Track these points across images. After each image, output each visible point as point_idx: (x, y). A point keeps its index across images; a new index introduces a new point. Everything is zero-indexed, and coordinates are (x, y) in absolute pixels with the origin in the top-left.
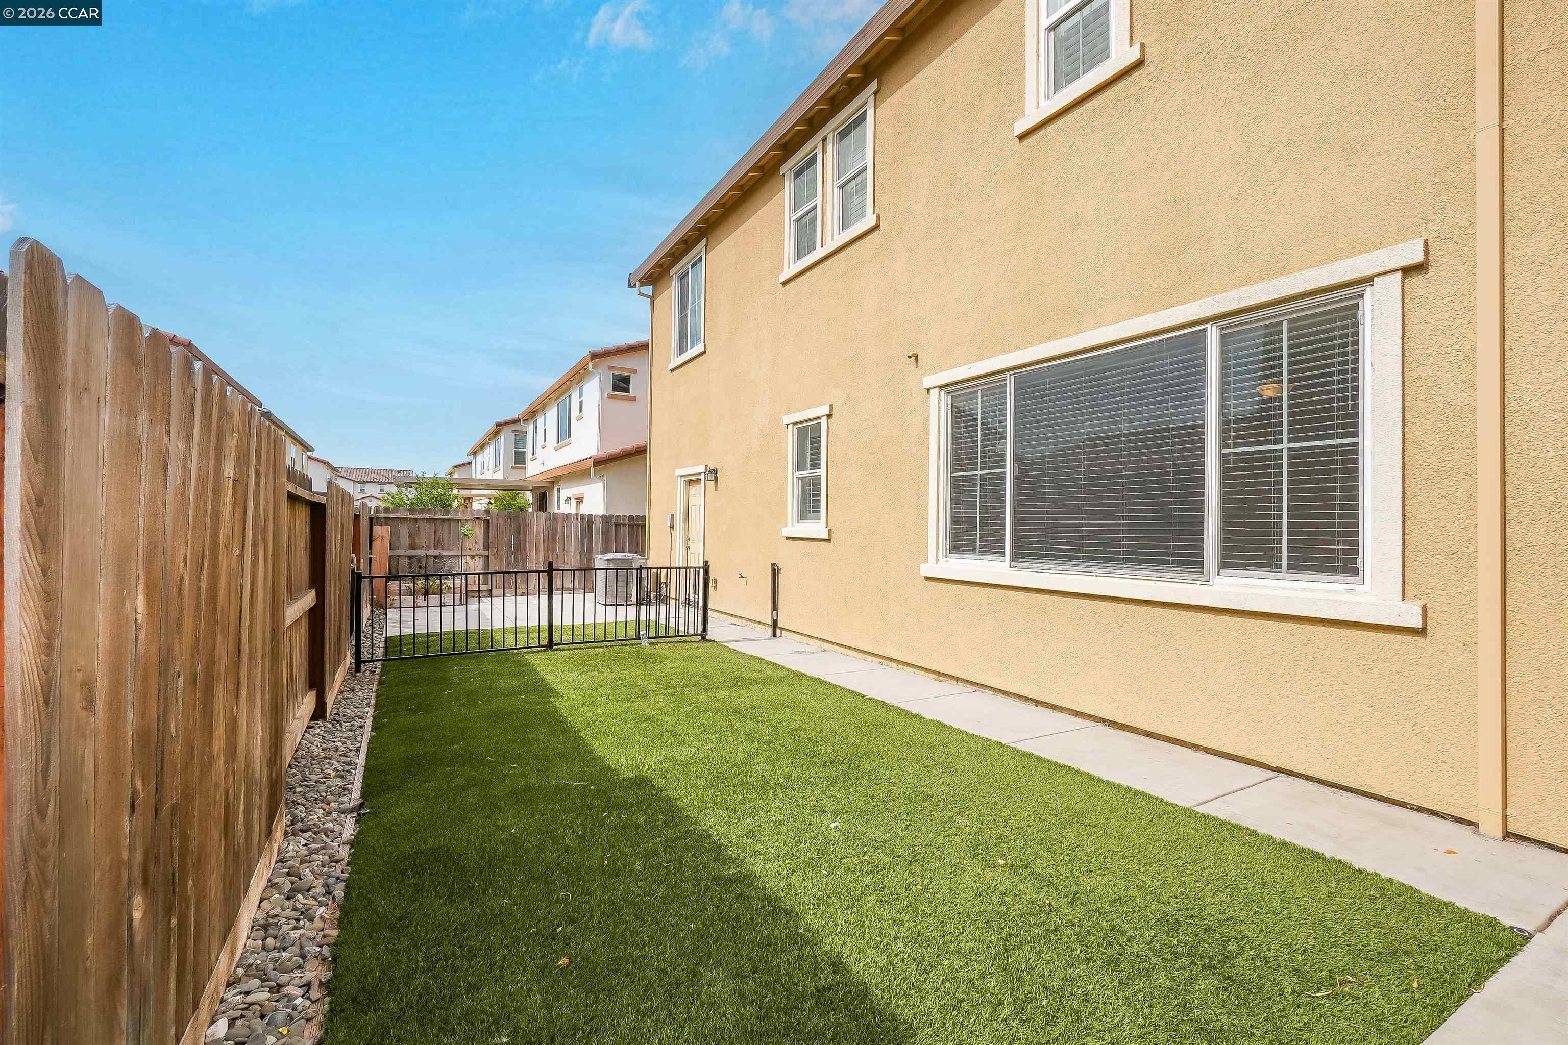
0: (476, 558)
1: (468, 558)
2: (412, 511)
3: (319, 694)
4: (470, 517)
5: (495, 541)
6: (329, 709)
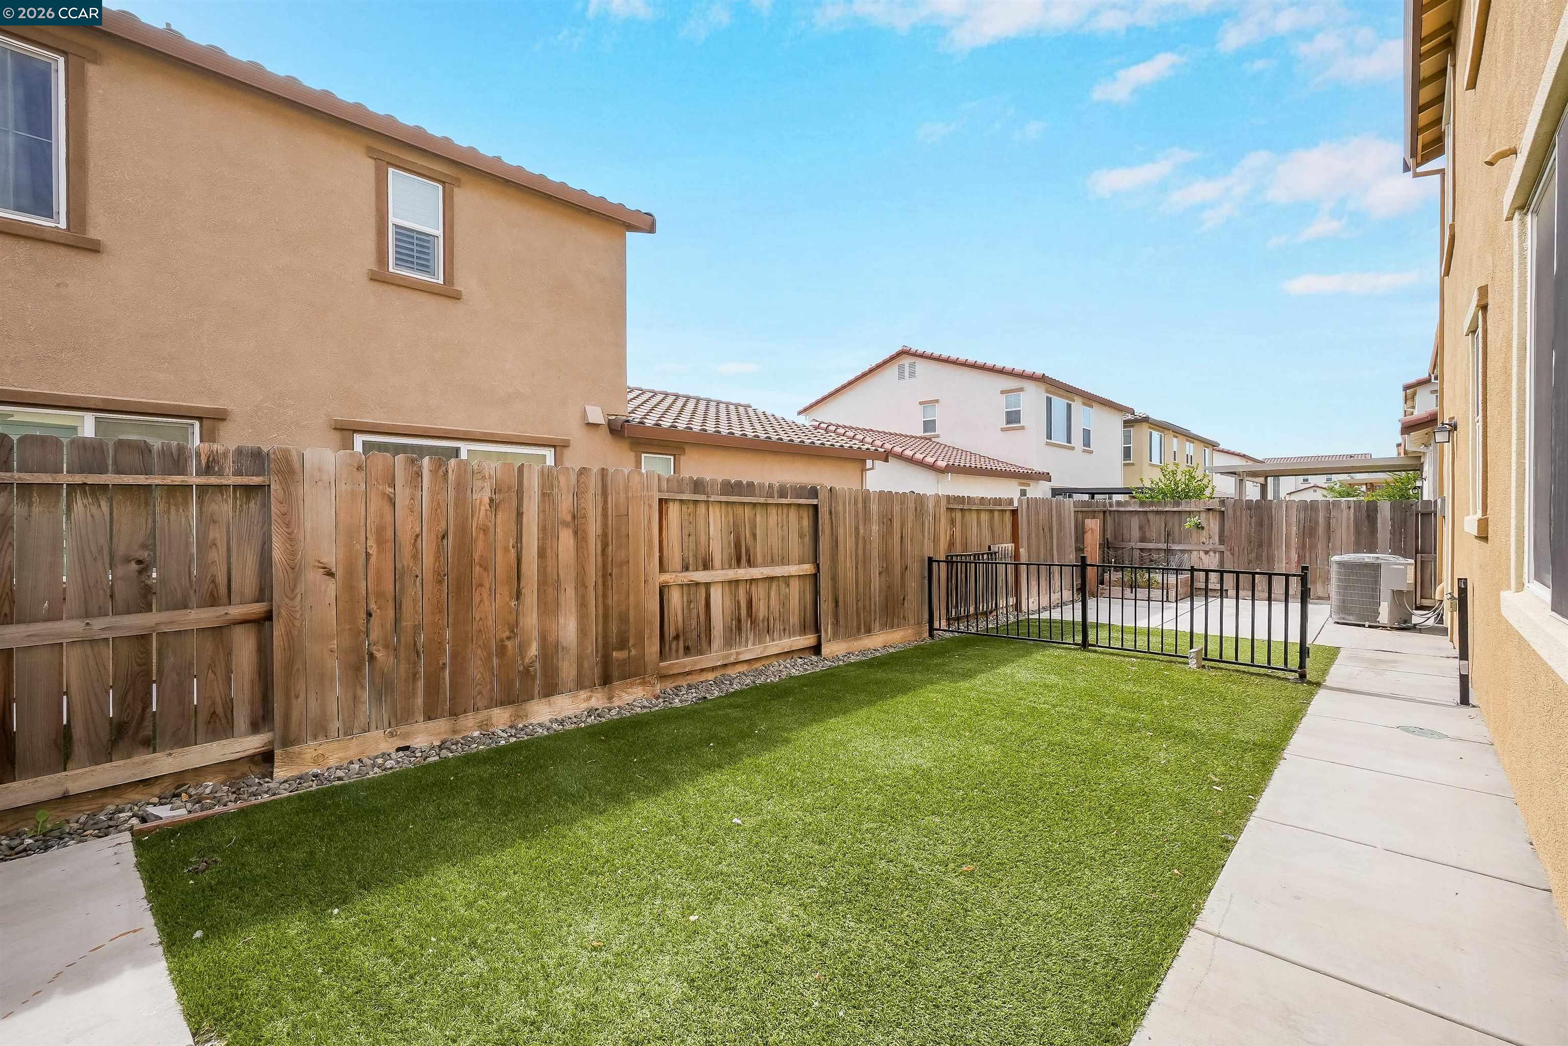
0: (1211, 553)
1: (1202, 553)
2: (1142, 503)
3: (819, 638)
4: (1202, 508)
5: (1231, 535)
6: (826, 650)
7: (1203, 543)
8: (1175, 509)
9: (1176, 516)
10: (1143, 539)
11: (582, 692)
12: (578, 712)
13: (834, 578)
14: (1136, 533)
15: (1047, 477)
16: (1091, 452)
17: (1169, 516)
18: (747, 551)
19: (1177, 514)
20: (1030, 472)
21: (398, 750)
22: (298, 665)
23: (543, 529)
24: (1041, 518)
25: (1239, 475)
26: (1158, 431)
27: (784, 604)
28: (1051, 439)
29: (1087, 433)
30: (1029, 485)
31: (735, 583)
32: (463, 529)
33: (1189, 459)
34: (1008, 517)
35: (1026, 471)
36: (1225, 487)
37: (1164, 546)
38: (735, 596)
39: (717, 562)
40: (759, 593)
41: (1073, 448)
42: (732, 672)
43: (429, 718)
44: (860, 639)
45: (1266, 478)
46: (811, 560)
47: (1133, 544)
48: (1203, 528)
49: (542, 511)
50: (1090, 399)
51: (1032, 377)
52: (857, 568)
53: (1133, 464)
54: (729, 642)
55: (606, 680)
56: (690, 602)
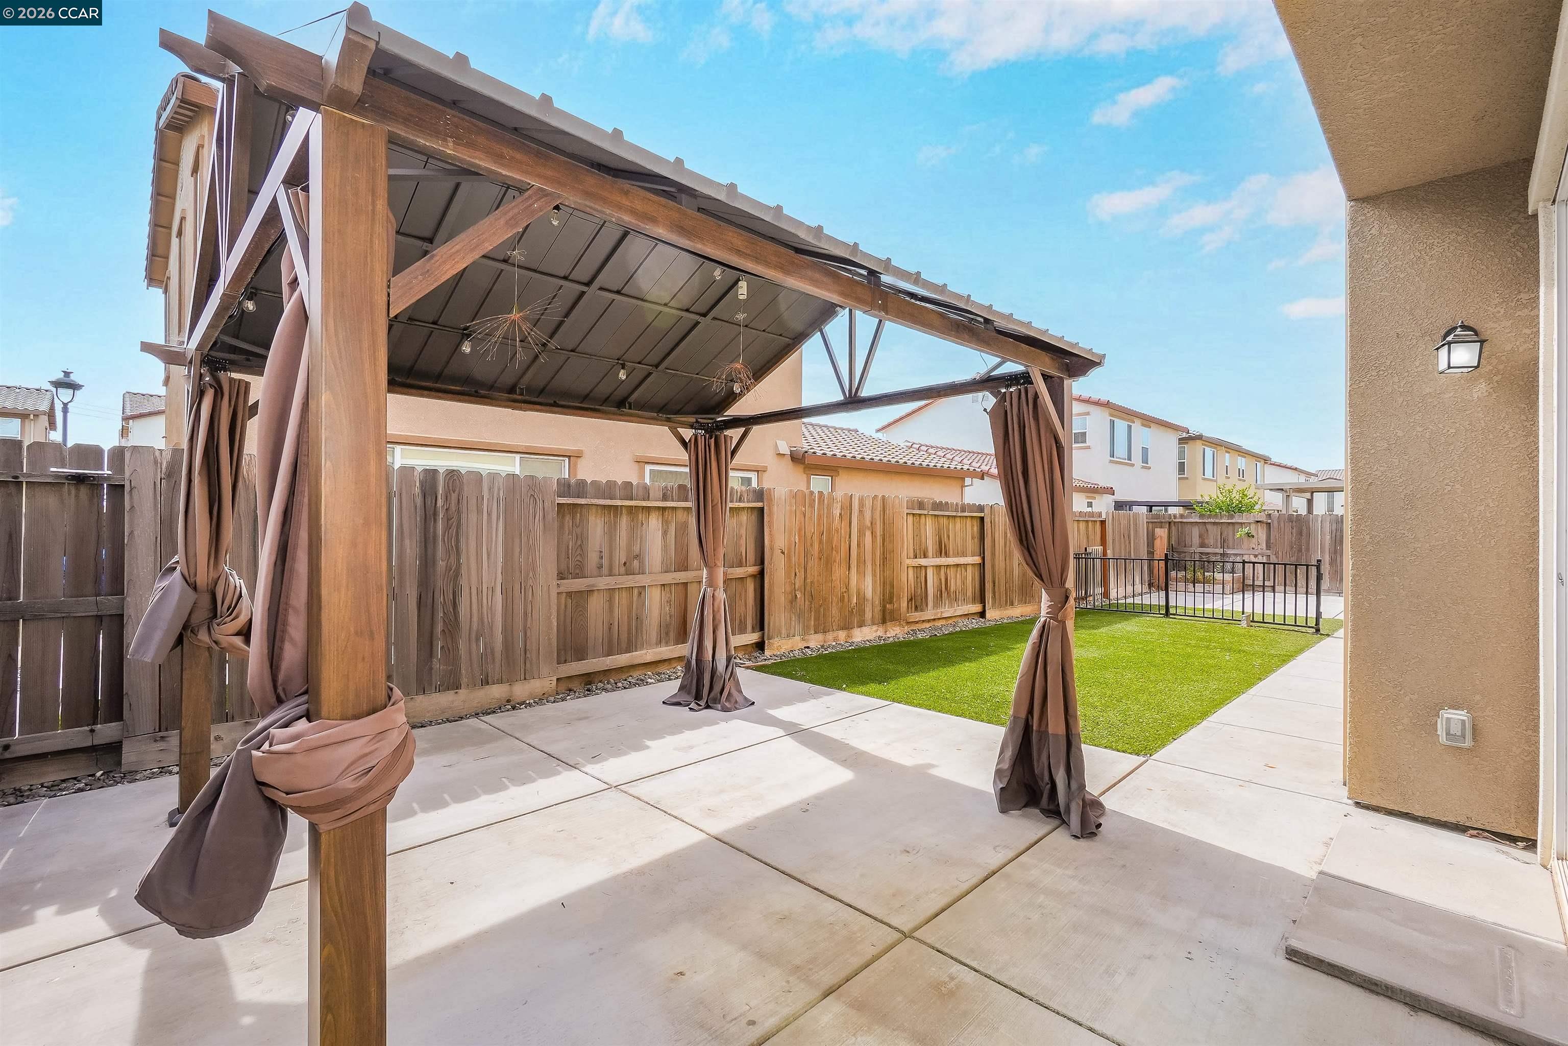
0: (1260, 556)
1: (1252, 557)
2: (1202, 516)
3: (984, 607)
4: (1252, 520)
5: (1276, 541)
6: (988, 615)
7: (1253, 549)
8: (1230, 521)
9: (1231, 527)
10: (1202, 545)
11: (874, 626)
12: (872, 638)
13: (993, 566)
14: (1196, 540)
15: (1111, 491)
16: (1150, 468)
17: (1224, 527)
18: (945, 546)
19: (1231, 524)
20: (1096, 486)
21: (805, 647)
22: (772, 598)
23: (859, 531)
24: (1122, 526)
25: (1286, 491)
26: (1211, 447)
27: (964, 583)
28: (1113, 457)
29: (1145, 451)
30: (1095, 498)
31: (939, 567)
32: (829, 530)
33: (1241, 473)
34: (1098, 525)
35: (1093, 486)
36: (1274, 501)
37: (1221, 551)
38: (939, 574)
39: (930, 554)
40: (951, 572)
41: (1133, 465)
42: (939, 624)
43: (816, 633)
44: (1007, 609)
45: (1312, 493)
46: (978, 553)
47: (1192, 550)
48: (1253, 536)
49: (859, 520)
50: (1148, 421)
51: (1098, 403)
52: (1005, 560)
53: (1187, 478)
54: (936, 606)
55: (884, 621)
56: (917, 578)
